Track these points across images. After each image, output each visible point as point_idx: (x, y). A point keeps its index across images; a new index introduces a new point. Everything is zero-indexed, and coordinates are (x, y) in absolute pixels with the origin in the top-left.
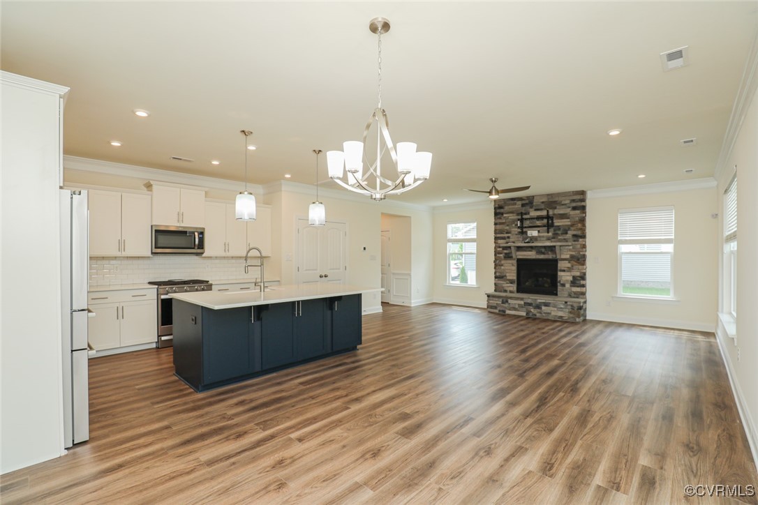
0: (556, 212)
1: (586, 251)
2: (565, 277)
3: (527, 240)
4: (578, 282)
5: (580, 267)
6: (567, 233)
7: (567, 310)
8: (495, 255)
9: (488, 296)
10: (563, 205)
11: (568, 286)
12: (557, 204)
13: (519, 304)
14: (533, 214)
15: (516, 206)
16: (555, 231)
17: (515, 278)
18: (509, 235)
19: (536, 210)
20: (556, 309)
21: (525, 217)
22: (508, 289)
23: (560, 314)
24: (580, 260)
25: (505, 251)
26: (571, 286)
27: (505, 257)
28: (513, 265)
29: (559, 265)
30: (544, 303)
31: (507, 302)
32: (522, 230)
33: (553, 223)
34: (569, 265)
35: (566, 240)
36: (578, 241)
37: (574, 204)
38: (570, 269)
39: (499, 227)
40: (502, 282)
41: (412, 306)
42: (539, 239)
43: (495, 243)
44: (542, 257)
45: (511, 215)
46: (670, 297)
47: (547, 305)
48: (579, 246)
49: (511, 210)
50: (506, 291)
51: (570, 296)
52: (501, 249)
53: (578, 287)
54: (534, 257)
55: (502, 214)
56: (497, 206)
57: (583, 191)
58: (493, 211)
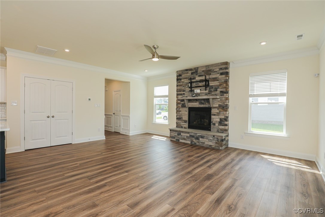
0: (211, 76)
1: (229, 102)
2: (215, 119)
3: (194, 96)
4: (223, 122)
5: (225, 113)
6: (217, 91)
7: (214, 141)
8: (177, 105)
9: (170, 130)
10: (215, 72)
11: (217, 125)
12: (212, 71)
13: (187, 136)
14: (198, 78)
15: (188, 74)
16: (209, 89)
17: (187, 119)
18: (184, 92)
19: (199, 76)
20: (208, 140)
21: (193, 81)
22: (184, 126)
23: (210, 143)
24: (224, 108)
25: (182, 103)
26: (219, 125)
27: (182, 106)
28: (186, 111)
29: (212, 111)
30: (201, 136)
31: (180, 134)
32: (191, 89)
33: (209, 84)
34: (218, 111)
35: (216, 95)
36: (223, 95)
37: (221, 71)
38: (218, 114)
39: (179, 87)
40: (180, 122)
41: (130, 135)
42: (200, 94)
43: (177, 97)
44: (202, 106)
45: (185, 80)
46: (283, 133)
47: (202, 137)
48: (224, 99)
49: (185, 77)
50: (182, 127)
51: (218, 131)
52: (180, 101)
53: (223, 126)
54: (198, 106)
55: (181, 79)
56: (178, 75)
57: (227, 62)
58: (176, 78)
